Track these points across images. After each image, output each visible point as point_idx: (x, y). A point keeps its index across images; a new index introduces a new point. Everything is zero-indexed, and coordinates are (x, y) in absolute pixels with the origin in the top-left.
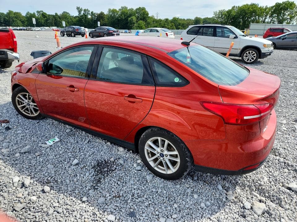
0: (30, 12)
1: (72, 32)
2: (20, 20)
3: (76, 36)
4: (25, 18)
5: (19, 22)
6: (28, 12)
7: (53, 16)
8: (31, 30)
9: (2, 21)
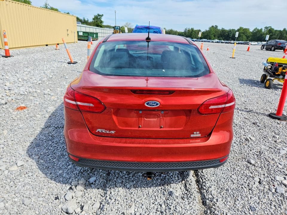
0: (258, 28)
1: (273, 46)
2: (246, 36)
3: (276, 50)
4: (251, 34)
5: (244, 37)
6: (256, 28)
7: (280, 31)
8: (247, 44)
9: (230, 36)
